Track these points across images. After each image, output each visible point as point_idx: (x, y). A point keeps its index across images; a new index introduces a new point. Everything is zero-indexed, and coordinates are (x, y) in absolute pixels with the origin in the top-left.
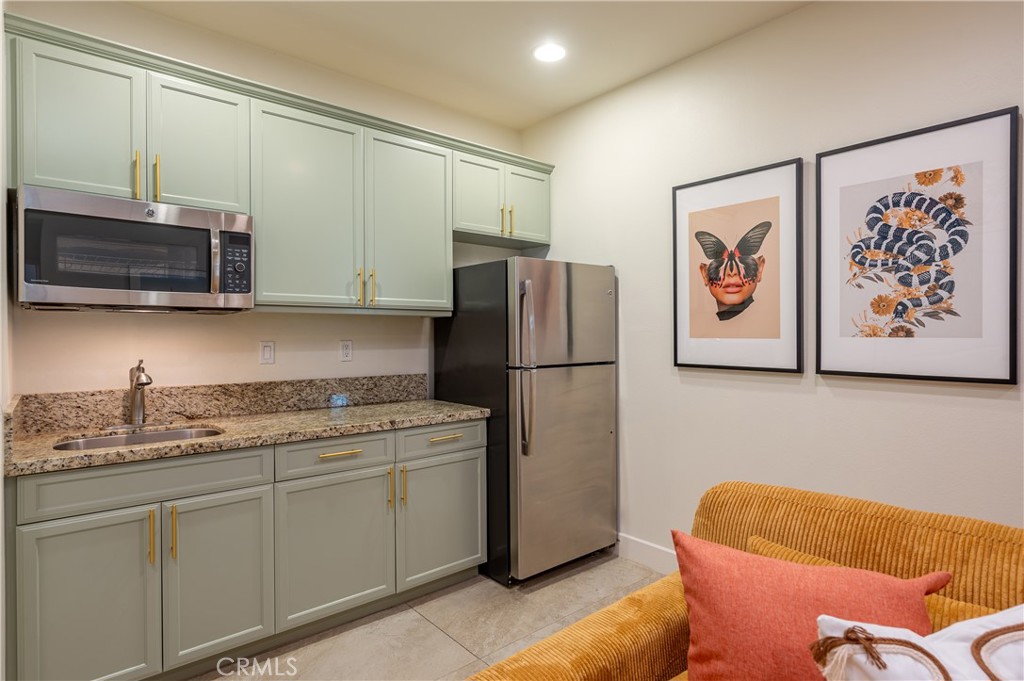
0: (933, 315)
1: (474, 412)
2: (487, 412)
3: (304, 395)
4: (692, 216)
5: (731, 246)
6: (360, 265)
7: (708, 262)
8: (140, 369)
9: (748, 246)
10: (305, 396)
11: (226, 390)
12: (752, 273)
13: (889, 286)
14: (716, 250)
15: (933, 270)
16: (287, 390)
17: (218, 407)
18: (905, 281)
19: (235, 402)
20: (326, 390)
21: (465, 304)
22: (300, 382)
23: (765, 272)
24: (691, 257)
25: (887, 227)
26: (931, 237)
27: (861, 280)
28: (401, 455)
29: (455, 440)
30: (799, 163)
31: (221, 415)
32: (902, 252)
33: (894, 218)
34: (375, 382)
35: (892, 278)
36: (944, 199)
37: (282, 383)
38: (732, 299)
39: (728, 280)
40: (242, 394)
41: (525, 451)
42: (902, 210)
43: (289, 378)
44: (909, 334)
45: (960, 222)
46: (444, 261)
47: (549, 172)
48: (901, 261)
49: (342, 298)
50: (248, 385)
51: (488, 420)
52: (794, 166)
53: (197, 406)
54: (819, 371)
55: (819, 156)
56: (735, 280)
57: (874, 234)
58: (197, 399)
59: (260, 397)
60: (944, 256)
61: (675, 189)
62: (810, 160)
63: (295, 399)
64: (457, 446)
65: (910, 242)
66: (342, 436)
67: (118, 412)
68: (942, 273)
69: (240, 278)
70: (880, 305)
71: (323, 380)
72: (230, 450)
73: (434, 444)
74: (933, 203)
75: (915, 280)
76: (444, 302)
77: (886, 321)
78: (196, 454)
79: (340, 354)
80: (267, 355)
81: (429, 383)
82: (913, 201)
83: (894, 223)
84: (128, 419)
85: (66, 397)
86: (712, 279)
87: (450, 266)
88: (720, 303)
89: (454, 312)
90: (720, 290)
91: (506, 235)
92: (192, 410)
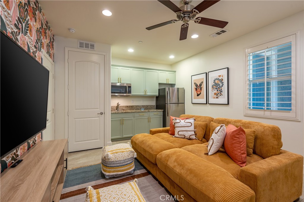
0: (220, 95)
1: (161, 110)
2: (163, 110)
4: (194, 80)
5: (198, 85)
6: (145, 89)
7: (196, 87)
8: (118, 103)
9: (200, 85)
10: (137, 108)
11: (127, 106)
12: (201, 89)
13: (216, 91)
14: (197, 85)
15: (220, 89)
16: (135, 107)
17: (126, 109)
18: (217, 91)
21: (160, 94)
22: (137, 106)
23: (202, 89)
24: (194, 87)
25: (215, 83)
26: (220, 84)
27: (213, 90)
28: (150, 115)
29: (158, 114)
30: (206, 73)
32: (217, 86)
33: (216, 81)
34: (147, 106)
35: (216, 90)
36: (221, 79)
38: (199, 93)
39: (198, 90)
40: (129, 107)
41: (168, 116)
42: (217, 80)
44: (218, 98)
45: (223, 83)
46: (157, 88)
47: (175, 72)
48: (217, 88)
49: (142, 94)
51: (163, 111)
52: (205, 74)
54: (208, 104)
55: (208, 72)
56: (199, 90)
57: (214, 84)
58: (124, 108)
59: (131, 107)
60: (221, 87)
61: (192, 76)
62: (207, 73)
64: (158, 115)
65: (218, 85)
66: (142, 112)
67: (116, 109)
68: (221, 89)
69: (130, 92)
70: (215, 94)
71: (140, 106)
72: (129, 113)
73: (154, 114)
74: (220, 80)
75: (218, 90)
76: (157, 94)
77: (215, 96)
78: (126, 113)
79: (142, 102)
81: (155, 106)
82: (218, 79)
83: (216, 82)
84: (117, 109)
86: (196, 89)
87: (158, 88)
88: (197, 94)
89: (159, 95)
90: (197, 92)
91: (167, 83)
92: (123, 109)
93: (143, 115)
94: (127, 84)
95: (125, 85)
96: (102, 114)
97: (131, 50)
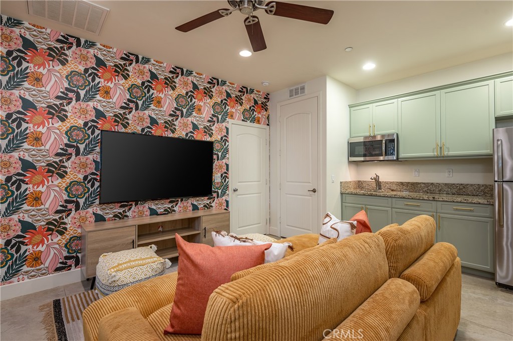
3: (429, 188)
6: (438, 141)
11: (402, 183)
16: (423, 185)
17: (400, 188)
19: (405, 188)
20: (439, 187)
22: (428, 183)
28: (438, 211)
29: (472, 211)
31: (401, 191)
37: (421, 183)
40: (407, 185)
43: (424, 182)
50: (409, 183)
53: (394, 187)
58: (394, 185)
63: (426, 189)
64: (472, 213)
66: (412, 198)
71: (437, 183)
79: (447, 174)
80: (416, 173)
85: (366, 182)
92: (393, 188)
93: (418, 206)
94: (383, 136)
95: (379, 138)
96: (314, 191)
97: (369, 66)
